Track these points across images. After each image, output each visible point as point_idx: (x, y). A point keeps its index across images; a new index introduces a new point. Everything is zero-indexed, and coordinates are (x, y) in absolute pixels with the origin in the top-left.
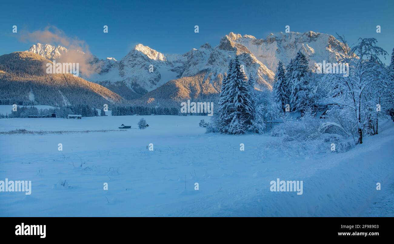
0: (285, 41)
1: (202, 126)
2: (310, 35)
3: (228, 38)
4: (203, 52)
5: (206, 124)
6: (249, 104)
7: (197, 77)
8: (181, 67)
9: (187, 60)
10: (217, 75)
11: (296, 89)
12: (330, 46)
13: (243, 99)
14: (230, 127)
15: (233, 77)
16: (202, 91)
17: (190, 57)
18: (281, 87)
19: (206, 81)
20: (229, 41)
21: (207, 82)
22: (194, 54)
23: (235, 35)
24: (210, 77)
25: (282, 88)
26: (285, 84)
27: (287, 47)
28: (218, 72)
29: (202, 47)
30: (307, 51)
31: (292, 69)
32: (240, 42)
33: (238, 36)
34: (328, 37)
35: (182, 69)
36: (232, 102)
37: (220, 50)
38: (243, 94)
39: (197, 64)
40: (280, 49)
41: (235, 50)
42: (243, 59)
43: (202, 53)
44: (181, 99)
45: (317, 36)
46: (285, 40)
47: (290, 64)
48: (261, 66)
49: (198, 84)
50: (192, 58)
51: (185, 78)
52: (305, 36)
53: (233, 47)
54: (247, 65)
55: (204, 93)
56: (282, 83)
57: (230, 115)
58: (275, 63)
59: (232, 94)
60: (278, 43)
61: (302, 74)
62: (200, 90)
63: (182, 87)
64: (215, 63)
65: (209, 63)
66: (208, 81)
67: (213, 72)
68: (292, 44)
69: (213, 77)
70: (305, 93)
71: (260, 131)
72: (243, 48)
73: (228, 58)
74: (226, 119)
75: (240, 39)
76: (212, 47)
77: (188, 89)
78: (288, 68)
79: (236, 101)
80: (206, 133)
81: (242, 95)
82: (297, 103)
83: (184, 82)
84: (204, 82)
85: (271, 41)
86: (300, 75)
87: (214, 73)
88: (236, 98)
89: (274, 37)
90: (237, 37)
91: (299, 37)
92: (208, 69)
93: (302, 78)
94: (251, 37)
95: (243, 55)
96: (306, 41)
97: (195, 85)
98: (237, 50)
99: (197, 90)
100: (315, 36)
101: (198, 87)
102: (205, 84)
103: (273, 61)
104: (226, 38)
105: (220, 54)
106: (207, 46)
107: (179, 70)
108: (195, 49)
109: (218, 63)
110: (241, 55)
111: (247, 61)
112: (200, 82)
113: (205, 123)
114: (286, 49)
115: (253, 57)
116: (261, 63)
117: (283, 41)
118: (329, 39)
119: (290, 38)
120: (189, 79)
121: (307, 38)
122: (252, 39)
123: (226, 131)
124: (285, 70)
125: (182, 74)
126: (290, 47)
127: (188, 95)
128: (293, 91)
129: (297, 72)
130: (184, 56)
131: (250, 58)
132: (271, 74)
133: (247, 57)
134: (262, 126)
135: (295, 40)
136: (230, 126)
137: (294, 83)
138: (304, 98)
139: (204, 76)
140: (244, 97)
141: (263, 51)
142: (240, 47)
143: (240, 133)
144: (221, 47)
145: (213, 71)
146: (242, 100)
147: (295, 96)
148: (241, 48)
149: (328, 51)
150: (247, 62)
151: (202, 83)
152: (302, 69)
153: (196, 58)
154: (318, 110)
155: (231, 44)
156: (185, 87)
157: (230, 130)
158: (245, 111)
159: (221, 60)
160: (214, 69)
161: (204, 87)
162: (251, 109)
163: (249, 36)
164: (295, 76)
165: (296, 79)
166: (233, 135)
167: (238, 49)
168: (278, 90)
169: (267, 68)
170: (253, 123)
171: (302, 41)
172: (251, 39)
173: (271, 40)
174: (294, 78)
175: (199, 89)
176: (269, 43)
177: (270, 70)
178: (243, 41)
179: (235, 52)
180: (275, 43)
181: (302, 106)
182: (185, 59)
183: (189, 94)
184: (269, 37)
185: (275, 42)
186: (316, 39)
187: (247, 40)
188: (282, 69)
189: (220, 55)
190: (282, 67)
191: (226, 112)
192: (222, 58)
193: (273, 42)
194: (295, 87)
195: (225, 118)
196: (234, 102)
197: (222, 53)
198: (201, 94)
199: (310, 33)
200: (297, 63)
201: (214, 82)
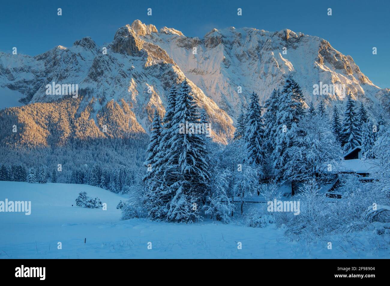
0: (240, 45)
1: (84, 206)
2: (286, 36)
3: (130, 30)
4: (79, 54)
5: (91, 201)
6: (205, 168)
7: (64, 104)
8: (31, 82)
9: (43, 68)
10: (105, 103)
11: (284, 143)
12: (322, 58)
13: (195, 157)
14: (171, 209)
15: (179, 117)
16: (74, 133)
17: (52, 63)
18: (254, 137)
19: (82, 114)
20: (133, 38)
21: (85, 115)
22: (59, 57)
23: (143, 26)
24: (91, 105)
25: (256, 139)
26: (261, 134)
27: (243, 55)
28: (108, 97)
29: (78, 43)
30: (280, 66)
31: (276, 107)
32: (154, 40)
33: (151, 29)
34: (319, 42)
35: (32, 86)
36: (176, 162)
37: (113, 53)
38: (196, 149)
39: (65, 78)
40: (230, 60)
41: (143, 55)
42: (158, 73)
43: (77, 57)
44: (28, 147)
45: (298, 40)
46: (239, 43)
47: (273, 98)
48: (193, 90)
49: (65, 119)
50: (55, 64)
51: (39, 105)
52: (276, 37)
53: (140, 49)
54: (166, 86)
55: (78, 138)
56: (258, 132)
57: (172, 186)
58: (220, 87)
59: (176, 149)
60: (226, 47)
61: (293, 118)
62: (69, 131)
63: (30, 122)
64: (103, 78)
65: (91, 77)
66: (87, 113)
67: (98, 96)
68: (252, 52)
69: (97, 106)
70: (300, 151)
71: (225, 217)
72: (159, 53)
73: (130, 70)
74: (165, 193)
75: (154, 34)
76: (97, 47)
77: (44, 128)
78: (268, 105)
79: (183, 161)
80: (123, 219)
81: (193, 151)
82: (287, 169)
83: (35, 113)
84: (78, 116)
85: (212, 42)
86: (290, 118)
87: (100, 98)
88: (183, 156)
89: (218, 35)
90: (148, 30)
91: (265, 39)
92: (88, 89)
93: (294, 125)
94: (174, 33)
95: (159, 66)
96: (278, 48)
97: (60, 119)
98: (146, 55)
99: (63, 131)
100: (295, 40)
101: (66, 126)
102: (80, 118)
103: (216, 82)
104: (126, 30)
105: (113, 60)
106: (88, 43)
107: (25, 87)
108: (61, 47)
109: (109, 80)
110: (156, 66)
111: (166, 79)
112: (70, 115)
113: (89, 199)
114: (240, 60)
115: (178, 71)
116: (193, 84)
117: (235, 45)
118: (320, 47)
119: (248, 39)
120: (47, 108)
121: (280, 41)
122: (177, 36)
123: (163, 216)
124: (262, 108)
125: (31, 96)
126: (248, 56)
127: (44, 140)
128: (279, 146)
129: (285, 114)
130: (38, 60)
131: (172, 74)
132: (212, 107)
133: (166, 71)
134: (228, 208)
135: (258, 43)
136: (171, 205)
137: (279, 132)
138: (298, 160)
139: (80, 104)
140: (197, 155)
141: (198, 62)
142: (154, 50)
143: (188, 220)
144: (115, 48)
145: (98, 93)
146: (194, 160)
147: (281, 155)
148: (154, 53)
149: (319, 68)
150: (166, 81)
151: (75, 116)
152: (295, 109)
153: (63, 66)
154: (322, 182)
155: (135, 43)
156: (37, 123)
157: (171, 213)
158: (198, 181)
159: (115, 73)
160: (101, 90)
161: (77, 125)
162: (208, 177)
163: (171, 30)
164: (281, 121)
165: (284, 127)
166: (176, 223)
167: (149, 53)
168: (249, 143)
169: (204, 95)
170: (213, 202)
171: (270, 47)
172: (175, 36)
173: (214, 42)
174: (279, 123)
175: (67, 128)
176: (209, 46)
177: (209, 99)
178: (160, 38)
179: (143, 60)
180: (220, 48)
181: (295, 173)
182: (41, 66)
183: (46, 138)
184: (211, 36)
185: (221, 46)
186: (296, 44)
187: (168, 39)
188: (258, 106)
189: (113, 64)
190: (257, 102)
191: (162, 180)
192: (116, 70)
193: (216, 46)
194: (281, 140)
195: (162, 192)
196: (180, 163)
197: (116, 59)
198: (71, 139)
199: (285, 32)
200: (287, 98)
201: (100, 117)
